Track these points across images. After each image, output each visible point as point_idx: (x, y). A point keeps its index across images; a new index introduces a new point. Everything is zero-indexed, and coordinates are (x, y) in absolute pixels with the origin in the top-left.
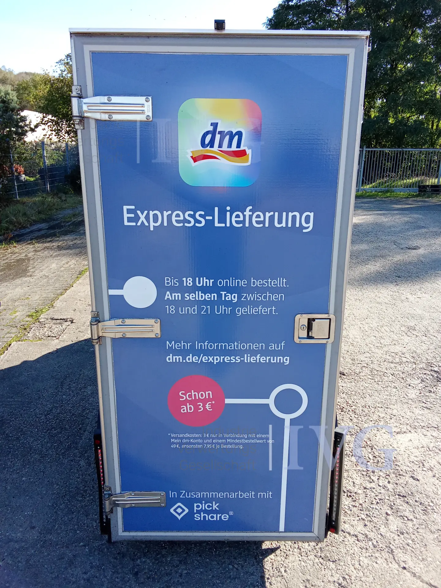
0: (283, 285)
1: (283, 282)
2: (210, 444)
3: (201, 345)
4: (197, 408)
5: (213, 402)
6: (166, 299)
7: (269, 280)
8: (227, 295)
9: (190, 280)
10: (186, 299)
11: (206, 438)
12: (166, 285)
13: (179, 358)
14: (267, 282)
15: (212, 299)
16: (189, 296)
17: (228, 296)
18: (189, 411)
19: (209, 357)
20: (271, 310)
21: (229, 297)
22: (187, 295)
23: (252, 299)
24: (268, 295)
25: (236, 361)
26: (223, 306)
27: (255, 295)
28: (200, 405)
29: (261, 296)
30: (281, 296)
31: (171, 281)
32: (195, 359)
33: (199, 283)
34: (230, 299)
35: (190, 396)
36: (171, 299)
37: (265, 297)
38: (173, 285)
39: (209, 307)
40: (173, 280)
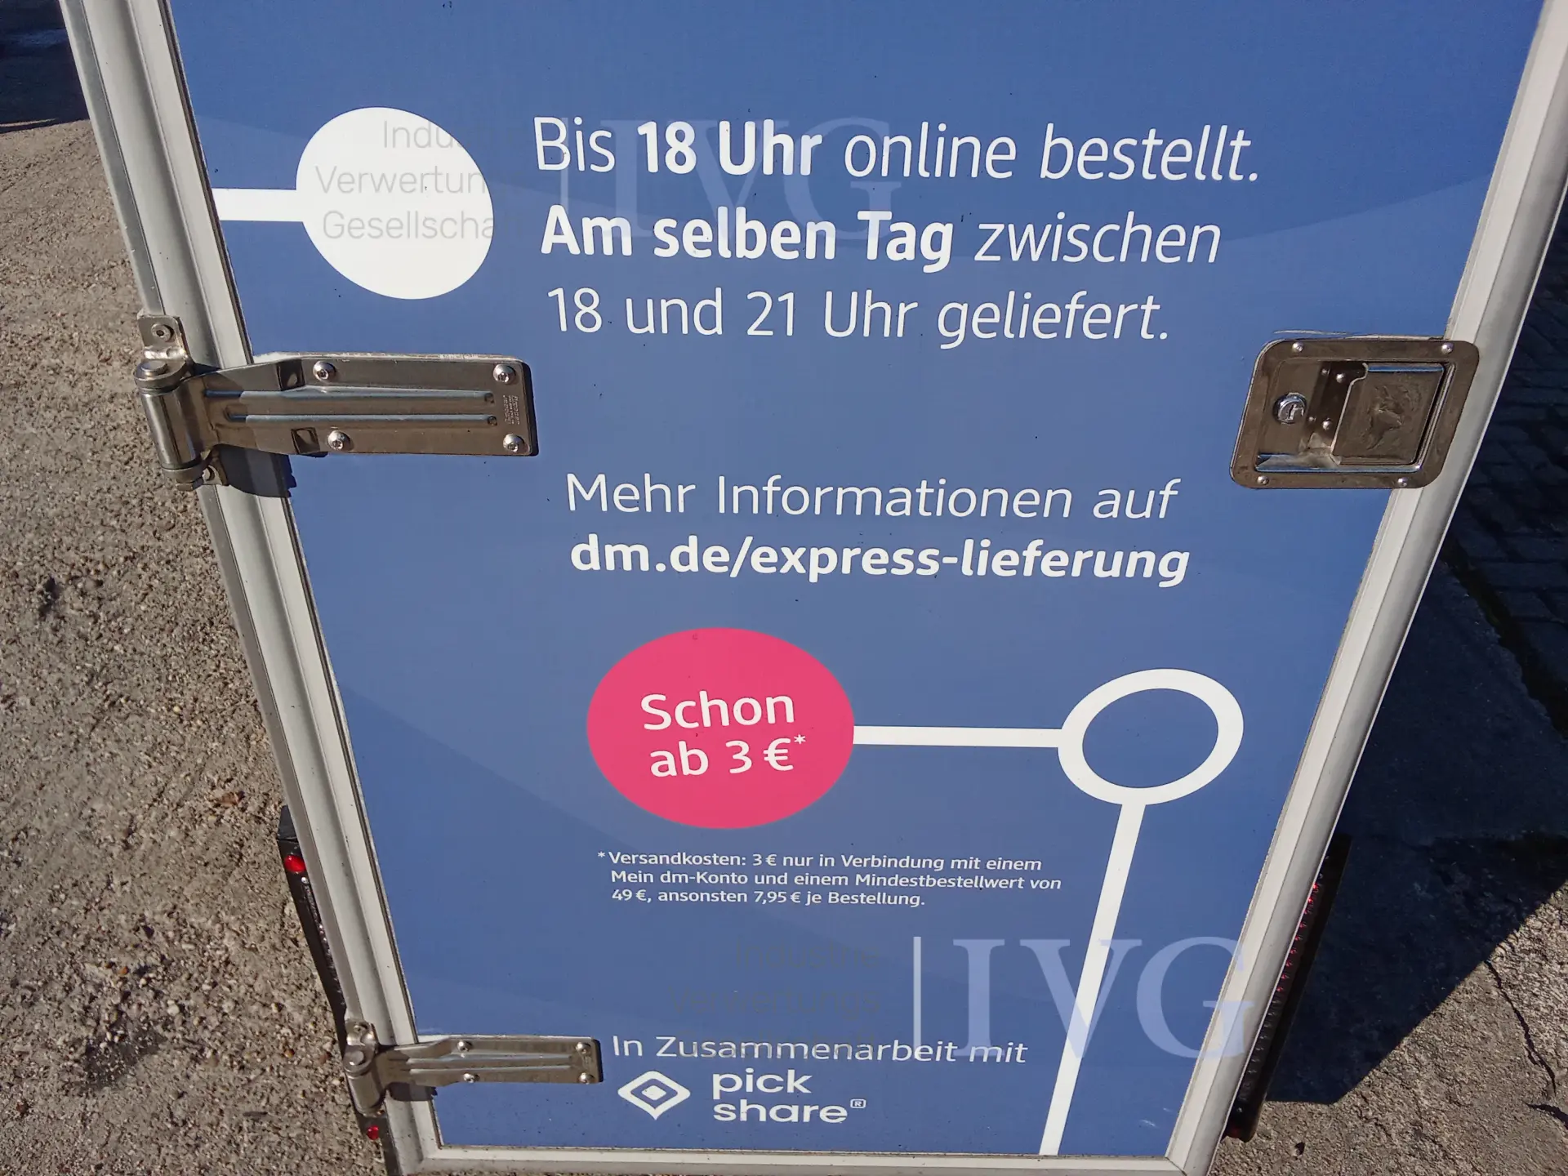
0: (1224, 169)
1: (1228, 151)
2: (777, 888)
3: (745, 498)
4: (722, 759)
5: (800, 739)
6: (546, 249)
7: (1151, 142)
8: (895, 227)
9: (680, 136)
10: (659, 252)
11: (765, 869)
12: (542, 166)
13: (635, 556)
14: (1137, 153)
15: (811, 253)
16: (677, 233)
17: (902, 234)
18: (686, 771)
19: (786, 551)
20: (1134, 319)
21: (907, 242)
22: (667, 230)
23: (1035, 256)
24: (1129, 230)
25: (920, 572)
26: (869, 293)
27: (1053, 231)
28: (738, 749)
29: (1087, 236)
30: (1206, 238)
31: (571, 143)
32: (714, 559)
33: (737, 157)
34: (909, 255)
35: (693, 714)
36: (574, 249)
37: (1111, 244)
38: (582, 167)
39: (790, 297)
40: (579, 134)
